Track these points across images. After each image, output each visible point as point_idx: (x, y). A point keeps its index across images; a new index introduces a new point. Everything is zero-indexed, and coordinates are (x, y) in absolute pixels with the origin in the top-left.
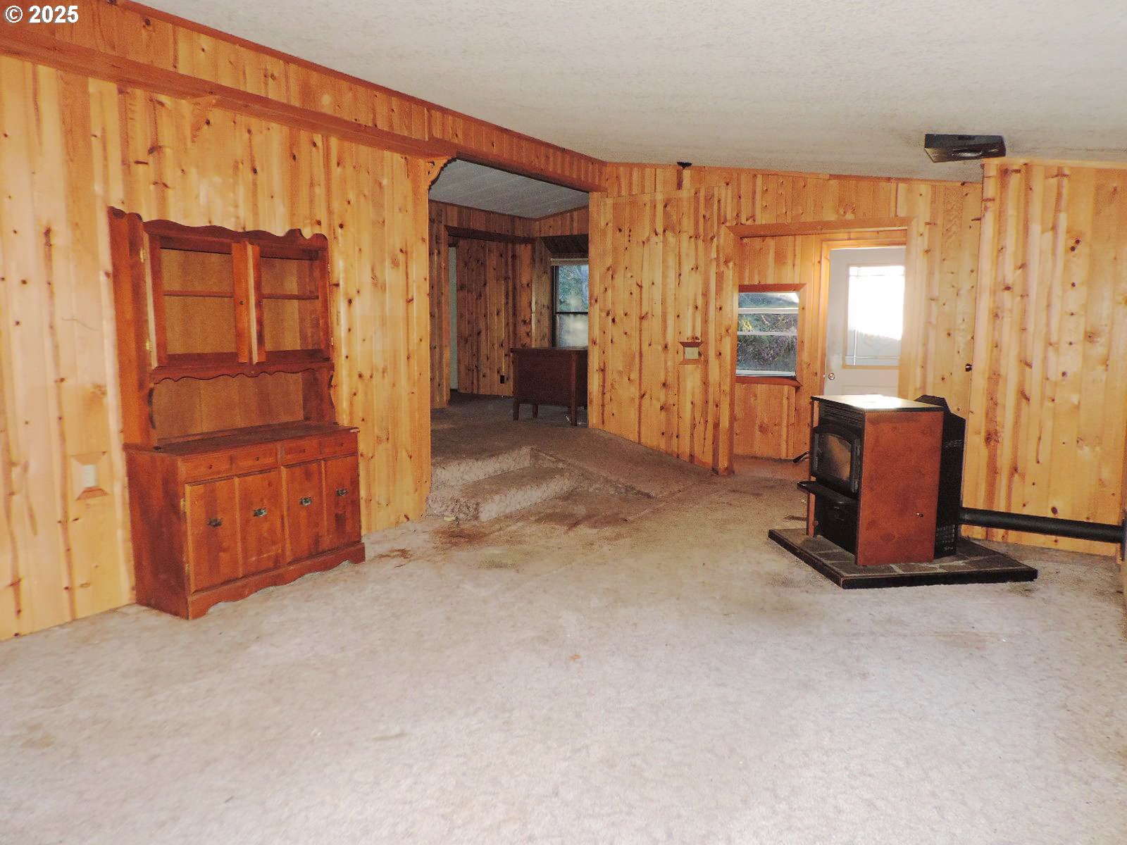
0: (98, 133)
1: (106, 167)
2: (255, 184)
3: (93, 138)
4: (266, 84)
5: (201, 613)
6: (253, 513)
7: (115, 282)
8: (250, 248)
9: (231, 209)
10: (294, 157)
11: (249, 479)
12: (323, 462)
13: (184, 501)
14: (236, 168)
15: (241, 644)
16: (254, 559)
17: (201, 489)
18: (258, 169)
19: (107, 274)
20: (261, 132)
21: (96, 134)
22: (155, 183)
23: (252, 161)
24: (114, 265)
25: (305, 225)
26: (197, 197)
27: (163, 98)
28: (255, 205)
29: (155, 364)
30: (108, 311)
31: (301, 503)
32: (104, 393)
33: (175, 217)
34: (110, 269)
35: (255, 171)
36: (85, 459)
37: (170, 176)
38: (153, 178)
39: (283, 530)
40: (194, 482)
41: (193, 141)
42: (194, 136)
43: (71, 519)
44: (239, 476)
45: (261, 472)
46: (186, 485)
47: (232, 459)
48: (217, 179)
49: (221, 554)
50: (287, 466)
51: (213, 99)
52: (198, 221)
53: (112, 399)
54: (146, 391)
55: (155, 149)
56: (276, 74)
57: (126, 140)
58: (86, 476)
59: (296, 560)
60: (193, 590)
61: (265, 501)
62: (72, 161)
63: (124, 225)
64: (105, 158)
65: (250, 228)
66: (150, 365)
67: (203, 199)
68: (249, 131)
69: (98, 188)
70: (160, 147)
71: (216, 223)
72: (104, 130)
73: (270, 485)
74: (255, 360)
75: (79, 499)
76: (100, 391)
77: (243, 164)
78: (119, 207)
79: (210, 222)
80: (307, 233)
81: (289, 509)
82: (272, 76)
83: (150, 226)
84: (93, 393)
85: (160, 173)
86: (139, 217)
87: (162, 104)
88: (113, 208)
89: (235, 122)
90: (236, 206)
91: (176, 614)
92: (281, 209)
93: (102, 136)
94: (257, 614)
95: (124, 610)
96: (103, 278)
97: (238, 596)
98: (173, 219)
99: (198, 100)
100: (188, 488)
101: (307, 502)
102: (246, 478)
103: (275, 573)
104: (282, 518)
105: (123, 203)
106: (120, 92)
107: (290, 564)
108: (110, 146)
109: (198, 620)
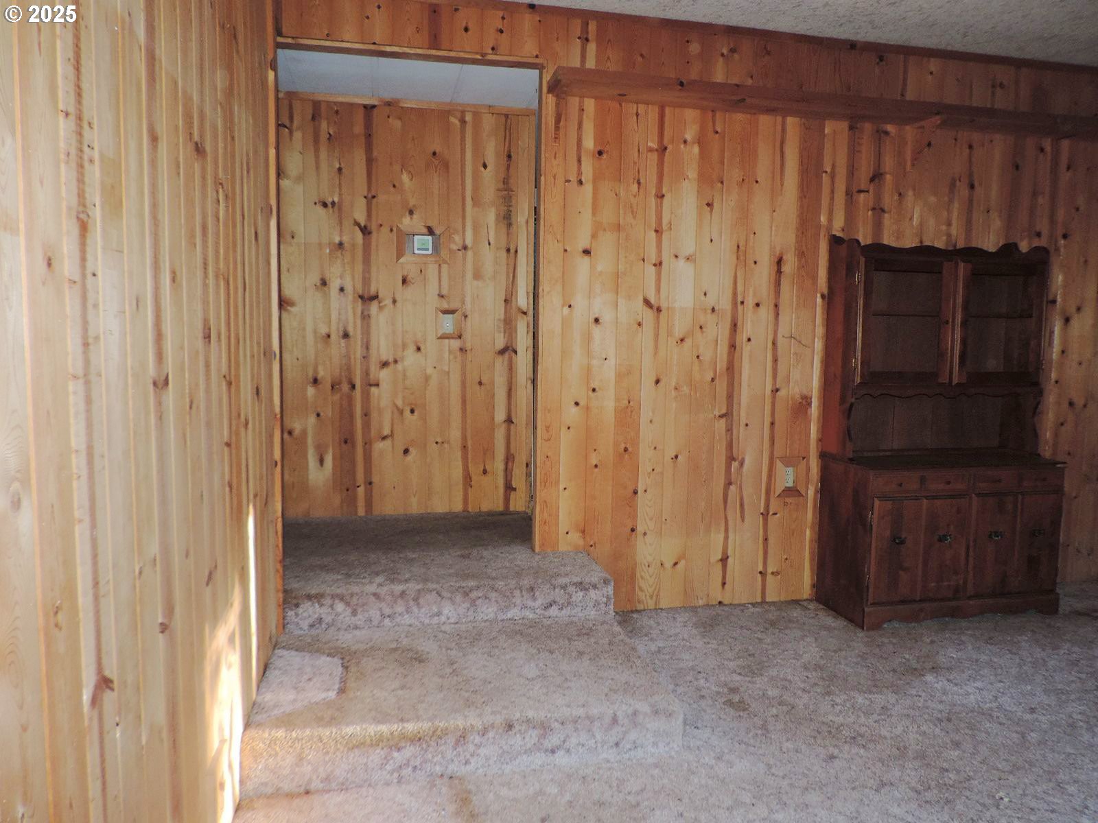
0: (829, 170)
1: (832, 199)
2: (971, 201)
3: (824, 175)
4: (993, 94)
5: (877, 626)
6: (936, 538)
7: (828, 304)
8: (961, 265)
9: (944, 228)
10: (1017, 167)
11: (938, 503)
12: (1020, 497)
13: (872, 514)
14: (952, 186)
15: (915, 669)
16: (933, 584)
17: (889, 505)
18: (976, 184)
19: (823, 296)
20: (983, 145)
21: (827, 170)
22: (873, 209)
23: (971, 175)
24: (830, 288)
25: (1022, 240)
26: (911, 219)
27: (890, 128)
28: (969, 222)
29: (858, 380)
30: (820, 330)
31: (990, 536)
32: (810, 404)
33: (888, 239)
34: (825, 291)
35: (972, 187)
36: (788, 461)
37: (888, 200)
38: (871, 204)
39: (967, 561)
40: (884, 498)
41: (913, 165)
42: (914, 159)
43: (771, 513)
44: (927, 497)
45: (952, 497)
46: (876, 499)
47: (923, 480)
48: (932, 199)
49: (901, 573)
50: (978, 495)
51: (937, 120)
52: (909, 242)
53: (815, 410)
54: (848, 405)
55: (877, 177)
56: (1005, 82)
57: (852, 172)
58: (786, 477)
59: (977, 596)
60: (871, 601)
61: (952, 527)
62: (805, 197)
63: (843, 251)
64: (832, 192)
65: (961, 244)
66: (854, 381)
67: (916, 221)
68: (970, 147)
69: (823, 219)
70: (881, 174)
71: (927, 243)
72: (833, 167)
73: (959, 511)
74: (955, 381)
75: (779, 496)
76: (806, 401)
77: (960, 181)
78: (839, 234)
79: (921, 242)
80: (1024, 247)
81: (975, 541)
82: (1001, 85)
83: (867, 249)
84: (800, 403)
85: (878, 197)
86: (858, 241)
87: (887, 133)
88: (834, 236)
89: (956, 140)
90: (949, 224)
91: (851, 620)
92: (997, 223)
93: (831, 172)
94: (932, 642)
95: (805, 604)
96: (819, 300)
97: (914, 618)
98: (886, 242)
99: (923, 123)
100: (877, 502)
101: (998, 536)
102: (936, 501)
103: (954, 603)
104: (968, 548)
105: (843, 230)
106: (851, 128)
107: (970, 598)
108: (837, 180)
109: (872, 633)
